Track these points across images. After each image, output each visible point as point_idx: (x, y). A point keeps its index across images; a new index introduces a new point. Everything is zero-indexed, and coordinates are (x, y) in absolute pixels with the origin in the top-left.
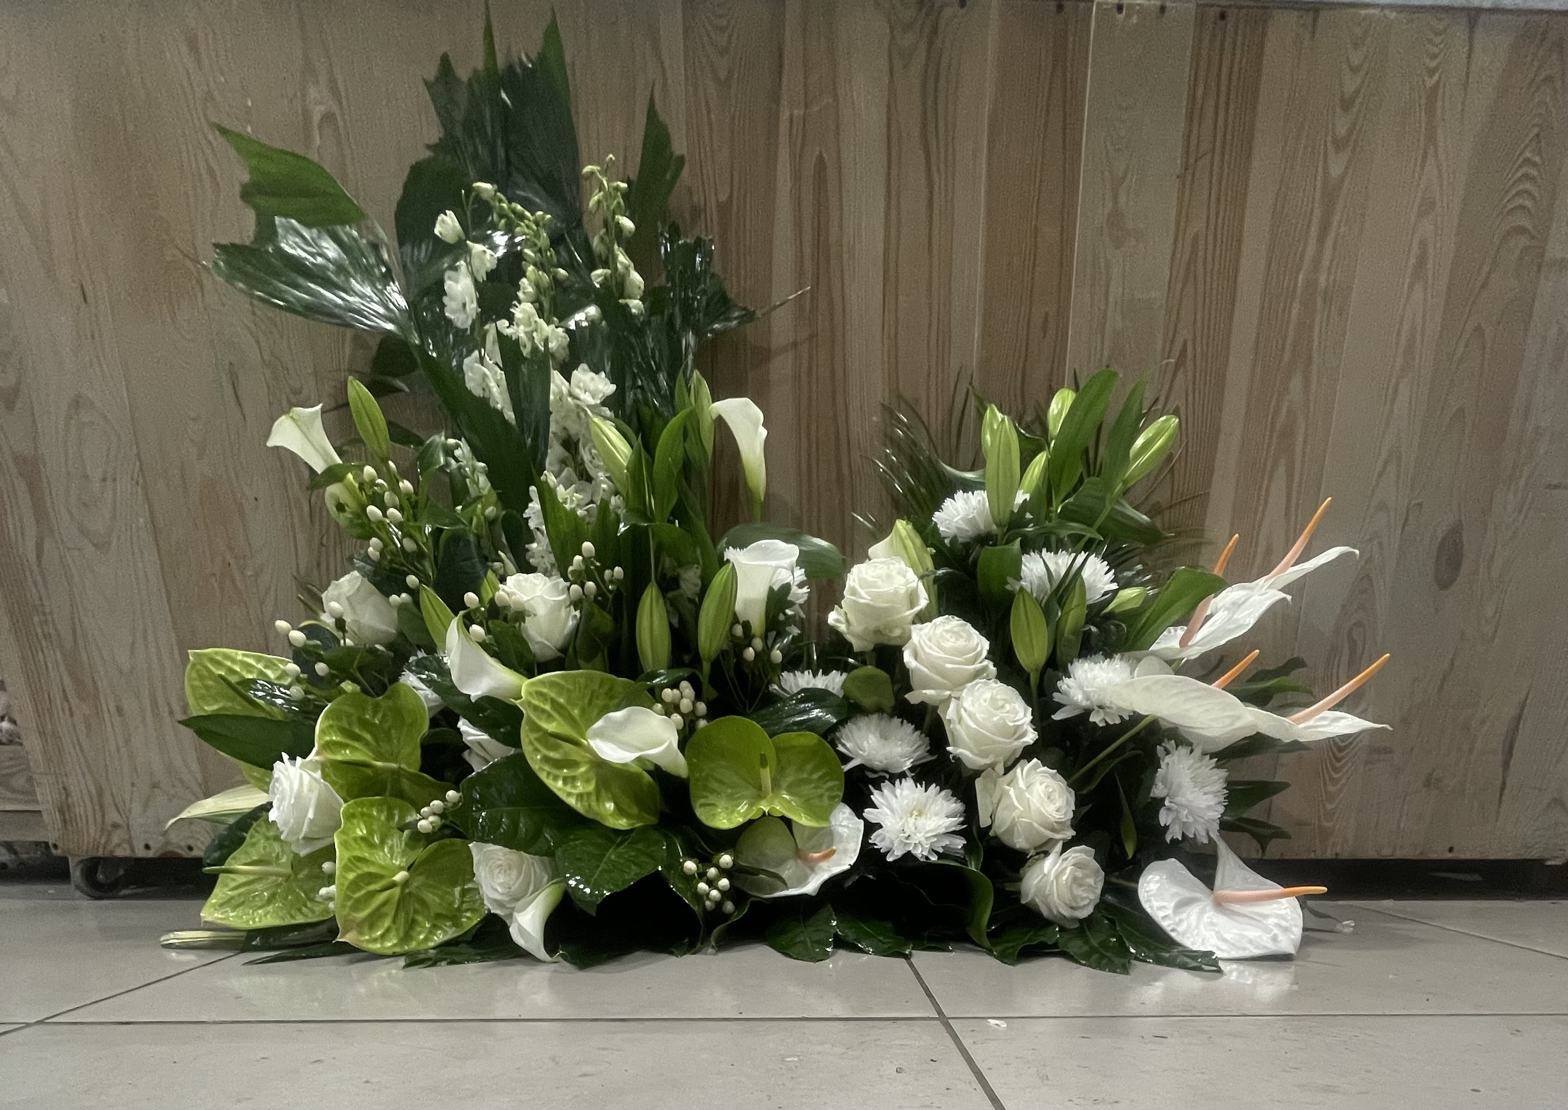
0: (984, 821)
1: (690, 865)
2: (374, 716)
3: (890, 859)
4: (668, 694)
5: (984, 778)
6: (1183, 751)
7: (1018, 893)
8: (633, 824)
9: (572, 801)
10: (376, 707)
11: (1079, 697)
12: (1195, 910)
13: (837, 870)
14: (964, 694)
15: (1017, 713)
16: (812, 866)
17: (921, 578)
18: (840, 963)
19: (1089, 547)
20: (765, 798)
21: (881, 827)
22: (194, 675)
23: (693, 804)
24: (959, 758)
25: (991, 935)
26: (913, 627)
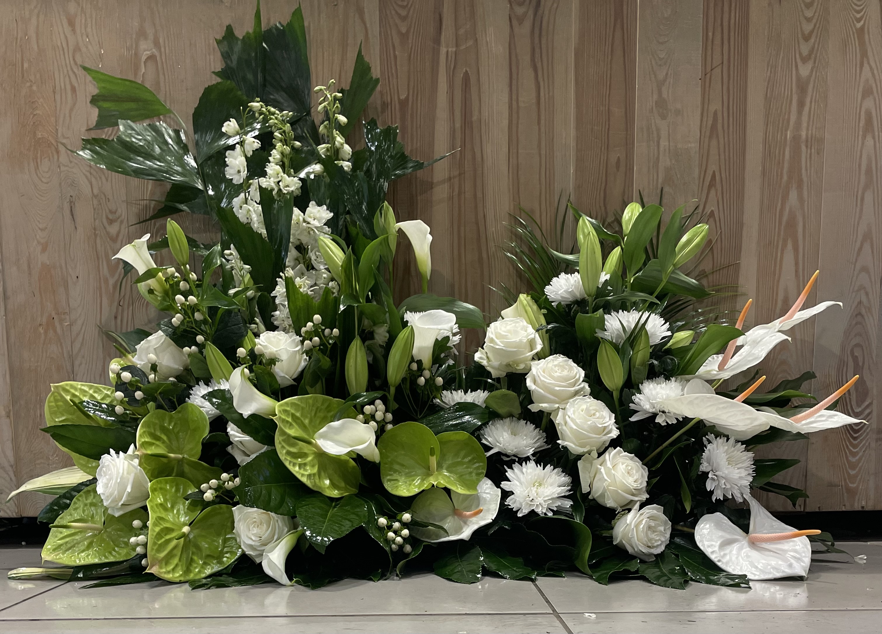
0: (585, 489)
1: (383, 521)
2: (169, 424)
3: (520, 515)
4: (368, 409)
5: (583, 461)
6: (721, 441)
7: (611, 537)
8: (342, 494)
9: (304, 480)
10: (171, 418)
11: (647, 406)
12: (735, 547)
13: (483, 523)
14: (568, 407)
15: (605, 418)
16: (465, 521)
17: (537, 331)
18: (487, 585)
19: (651, 307)
20: (432, 475)
21: (513, 494)
22: (52, 399)
23: (382, 480)
24: (566, 447)
25: (591, 567)
26: (532, 363)
